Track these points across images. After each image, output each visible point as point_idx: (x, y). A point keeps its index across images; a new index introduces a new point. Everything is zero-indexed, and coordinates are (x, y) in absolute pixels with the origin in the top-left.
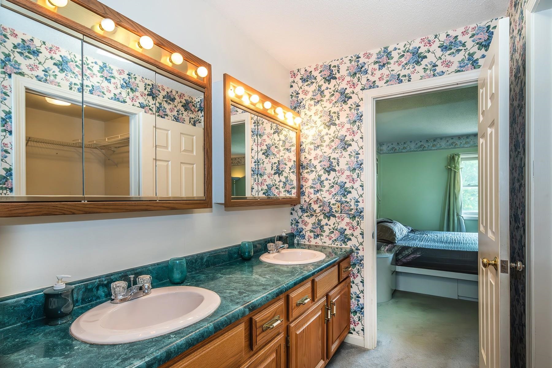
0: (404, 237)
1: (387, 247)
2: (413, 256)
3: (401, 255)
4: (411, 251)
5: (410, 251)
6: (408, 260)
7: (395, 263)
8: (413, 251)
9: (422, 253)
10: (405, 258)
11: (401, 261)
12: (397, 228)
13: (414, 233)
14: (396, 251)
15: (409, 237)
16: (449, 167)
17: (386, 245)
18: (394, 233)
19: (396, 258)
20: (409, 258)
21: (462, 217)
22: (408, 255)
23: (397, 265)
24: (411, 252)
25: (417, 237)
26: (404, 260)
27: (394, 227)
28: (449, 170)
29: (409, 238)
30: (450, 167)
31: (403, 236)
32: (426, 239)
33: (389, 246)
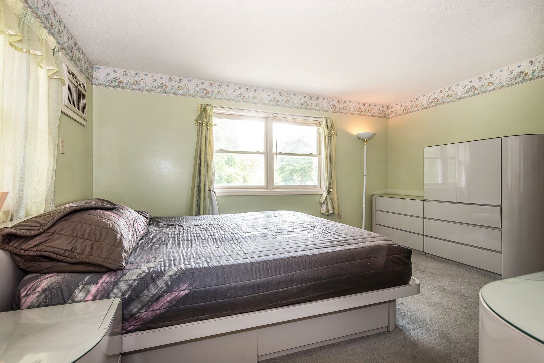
0: (141, 239)
1: (93, 289)
2: (169, 297)
3: (138, 301)
4: (166, 283)
5: (163, 284)
6: (158, 312)
7: (120, 326)
8: (169, 283)
9: (191, 285)
10: (149, 307)
11: (136, 319)
12: (124, 222)
13: (157, 225)
14: (123, 294)
15: (151, 237)
16: (199, 121)
17: (90, 283)
18: (119, 236)
19: (123, 314)
20: (158, 305)
21: (214, 192)
22: (158, 298)
23: (125, 331)
24: (165, 288)
25: (167, 236)
26: (146, 314)
27: (119, 222)
28: (200, 125)
29: (152, 239)
30: (201, 122)
31: (139, 238)
32: (185, 238)
33: (101, 281)
